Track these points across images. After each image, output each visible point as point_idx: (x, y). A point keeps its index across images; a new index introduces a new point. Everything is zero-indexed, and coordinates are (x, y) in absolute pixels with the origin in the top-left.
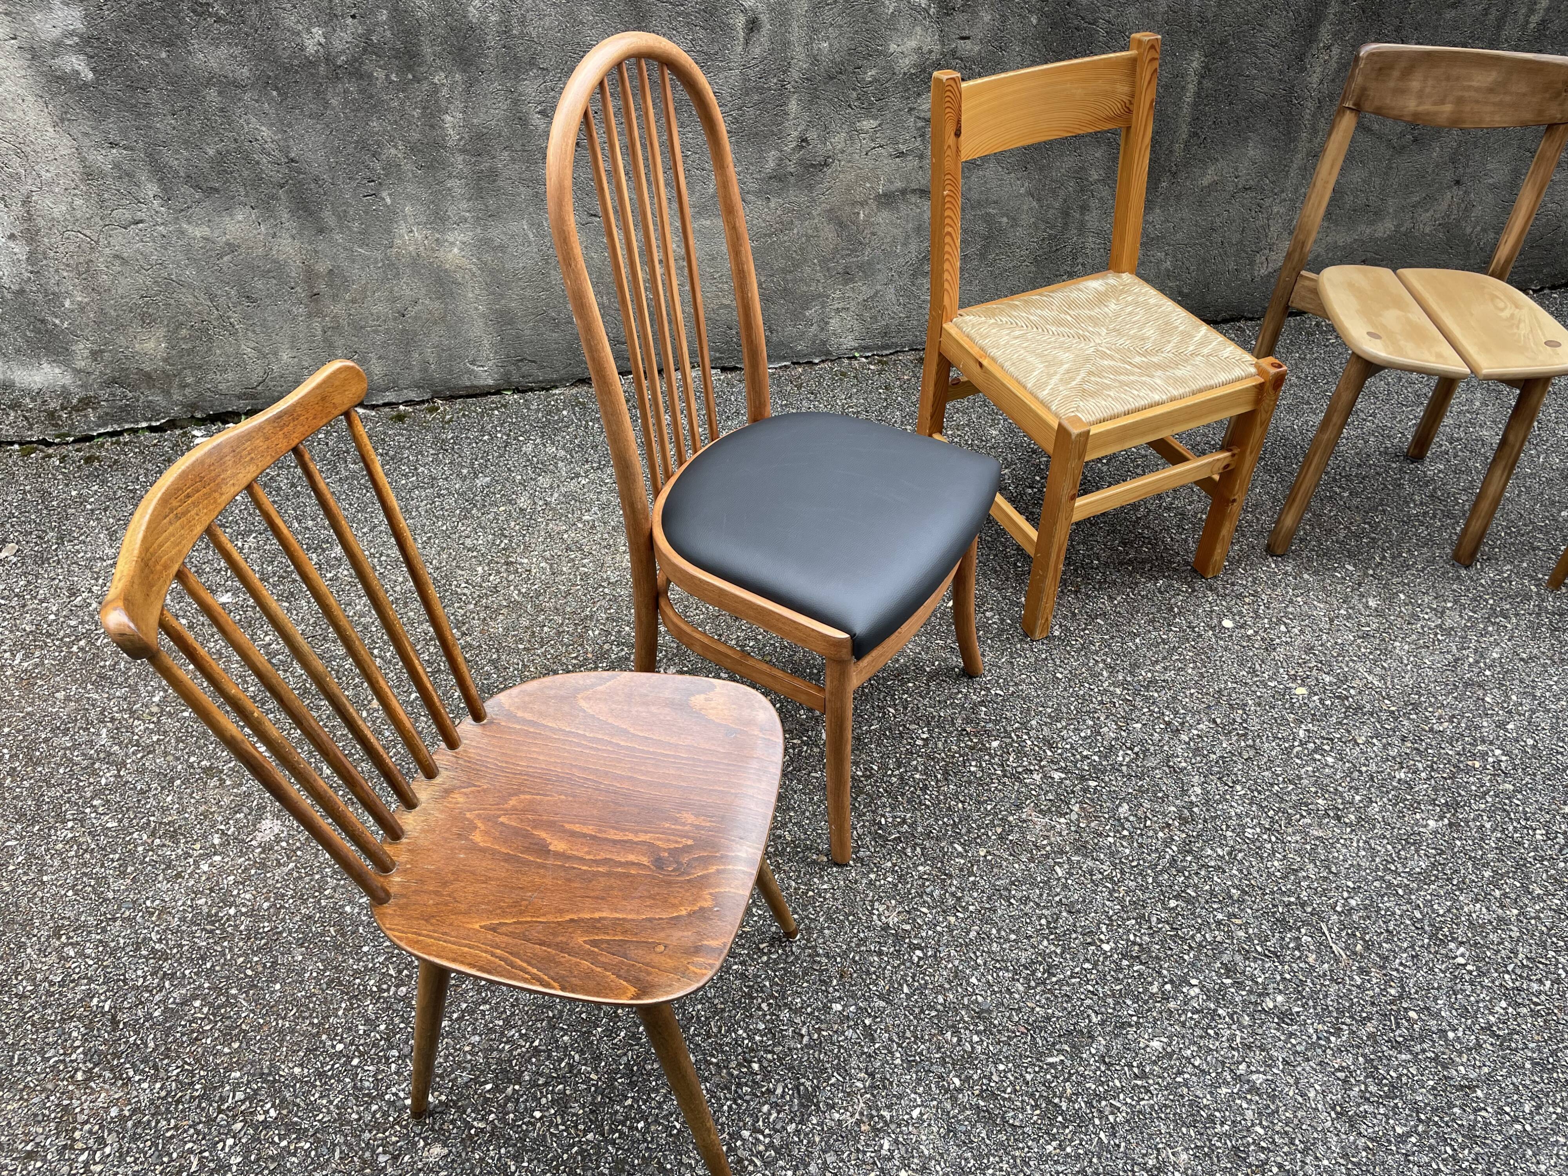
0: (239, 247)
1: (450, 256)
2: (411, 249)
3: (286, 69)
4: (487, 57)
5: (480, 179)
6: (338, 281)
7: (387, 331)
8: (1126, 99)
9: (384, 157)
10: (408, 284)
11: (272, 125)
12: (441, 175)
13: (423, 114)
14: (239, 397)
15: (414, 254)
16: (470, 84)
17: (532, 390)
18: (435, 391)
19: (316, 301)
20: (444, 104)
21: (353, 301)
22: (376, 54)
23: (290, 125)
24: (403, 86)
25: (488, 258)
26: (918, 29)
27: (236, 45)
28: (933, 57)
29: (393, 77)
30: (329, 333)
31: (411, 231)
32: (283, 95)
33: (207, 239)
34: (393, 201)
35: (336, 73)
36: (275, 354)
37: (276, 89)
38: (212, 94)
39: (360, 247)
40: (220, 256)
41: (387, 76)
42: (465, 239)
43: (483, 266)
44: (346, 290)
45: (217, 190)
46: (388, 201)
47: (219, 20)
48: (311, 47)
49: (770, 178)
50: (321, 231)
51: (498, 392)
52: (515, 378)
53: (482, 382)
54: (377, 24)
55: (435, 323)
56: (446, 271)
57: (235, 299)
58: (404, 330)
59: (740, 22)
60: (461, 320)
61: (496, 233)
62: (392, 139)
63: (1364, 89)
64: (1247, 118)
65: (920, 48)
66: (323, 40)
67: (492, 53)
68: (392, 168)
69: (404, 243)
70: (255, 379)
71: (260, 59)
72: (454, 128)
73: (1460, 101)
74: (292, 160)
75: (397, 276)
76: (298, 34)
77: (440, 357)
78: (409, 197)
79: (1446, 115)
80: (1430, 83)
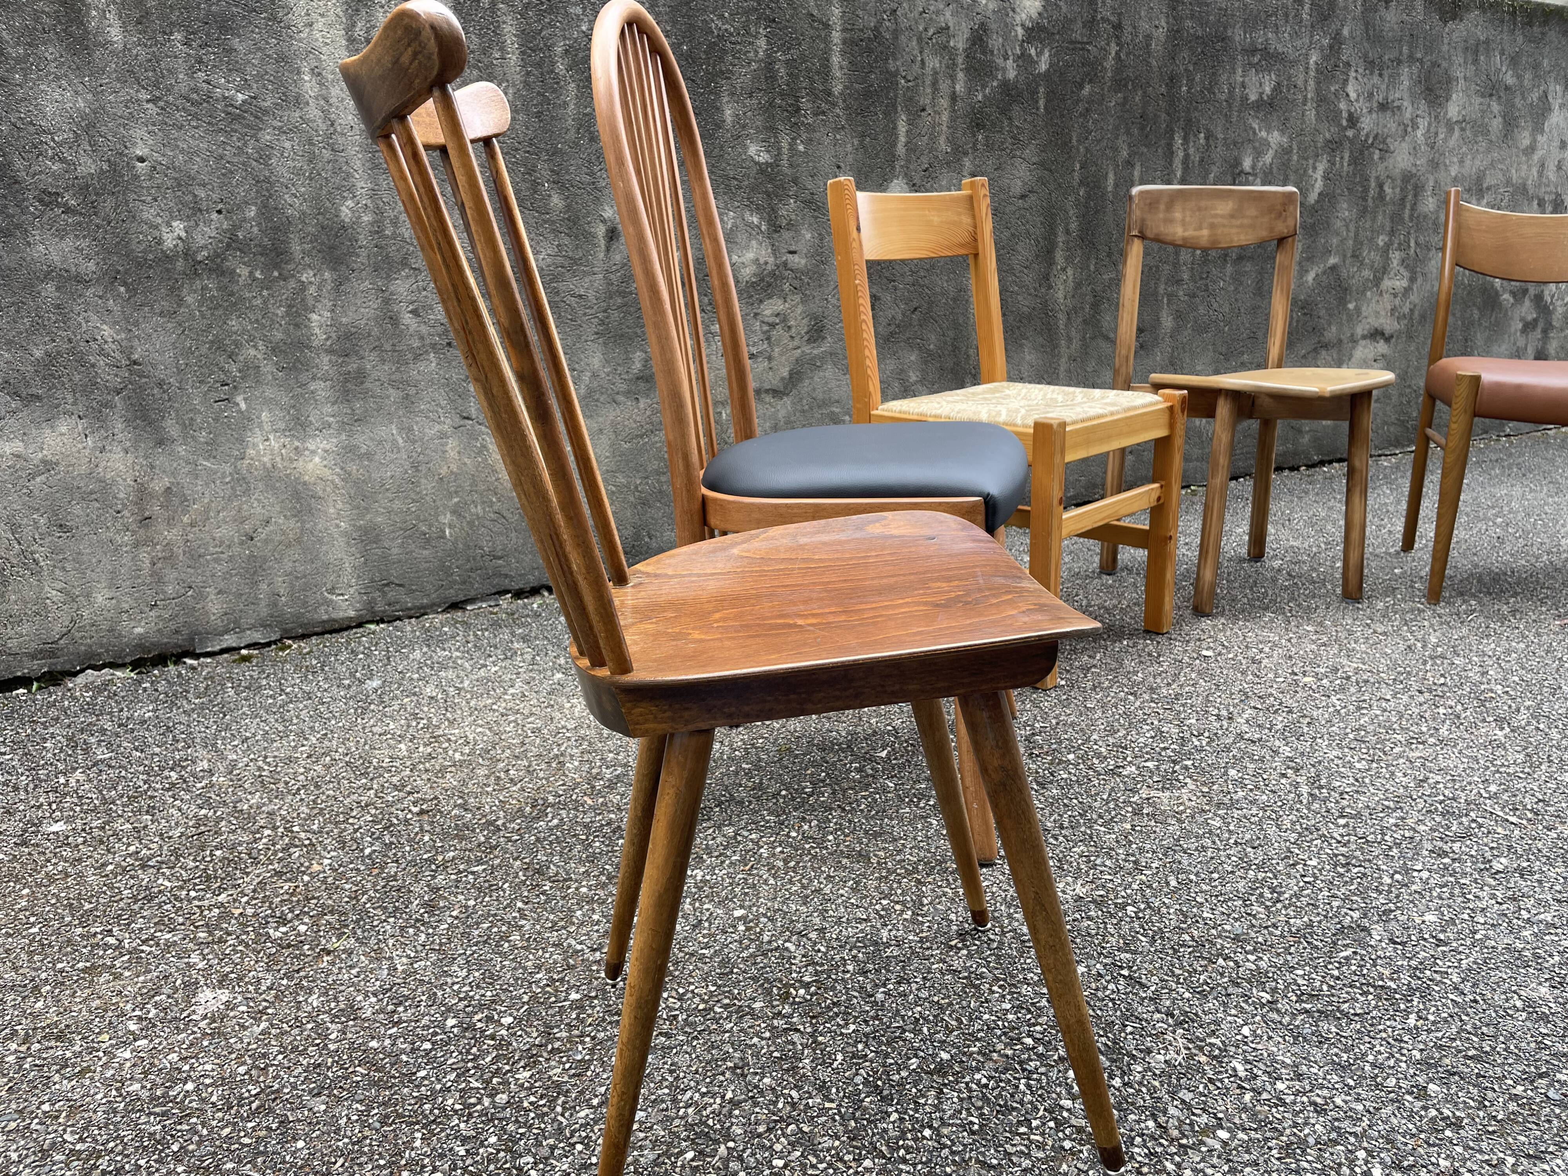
0: (57, 464)
1: (310, 466)
2: (265, 459)
3: (139, 263)
4: (358, 256)
5: (346, 381)
6: (176, 501)
7: (231, 559)
8: (971, 229)
9: (241, 358)
10: (259, 501)
11: (116, 323)
12: (303, 377)
13: (288, 314)
14: (33, 656)
15: (269, 465)
16: (339, 284)
17: (399, 619)
18: (285, 630)
19: (147, 526)
20: (310, 302)
21: (192, 525)
22: (240, 250)
23: (136, 324)
24: (268, 283)
25: (353, 467)
26: (754, 242)
27: (84, 237)
28: (769, 268)
29: (258, 275)
30: (159, 565)
31: (267, 440)
32: (132, 291)
33: (18, 456)
34: (249, 406)
35: (195, 268)
36: (88, 596)
37: (125, 284)
38: (49, 289)
39: (205, 459)
40: (31, 477)
41: (251, 273)
42: (328, 447)
43: (347, 477)
44: (185, 512)
45: (38, 398)
46: (243, 406)
47: (68, 210)
48: (169, 241)
49: (638, 378)
50: (160, 443)
51: (360, 625)
52: (380, 607)
53: (341, 615)
54: (244, 220)
55: (289, 546)
56: (305, 483)
57: (43, 529)
58: (252, 556)
59: (601, 230)
60: (320, 541)
61: (363, 440)
62: (252, 339)
63: (1143, 220)
64: (1018, 328)
65: (757, 260)
66: (183, 234)
67: (363, 252)
68: (250, 370)
69: (258, 452)
70: (57, 629)
71: (110, 253)
72: (320, 327)
73: (1212, 226)
74: (135, 363)
75: (247, 492)
76: (157, 227)
77: (292, 586)
78: (268, 402)
79: (1205, 238)
80: (1188, 213)
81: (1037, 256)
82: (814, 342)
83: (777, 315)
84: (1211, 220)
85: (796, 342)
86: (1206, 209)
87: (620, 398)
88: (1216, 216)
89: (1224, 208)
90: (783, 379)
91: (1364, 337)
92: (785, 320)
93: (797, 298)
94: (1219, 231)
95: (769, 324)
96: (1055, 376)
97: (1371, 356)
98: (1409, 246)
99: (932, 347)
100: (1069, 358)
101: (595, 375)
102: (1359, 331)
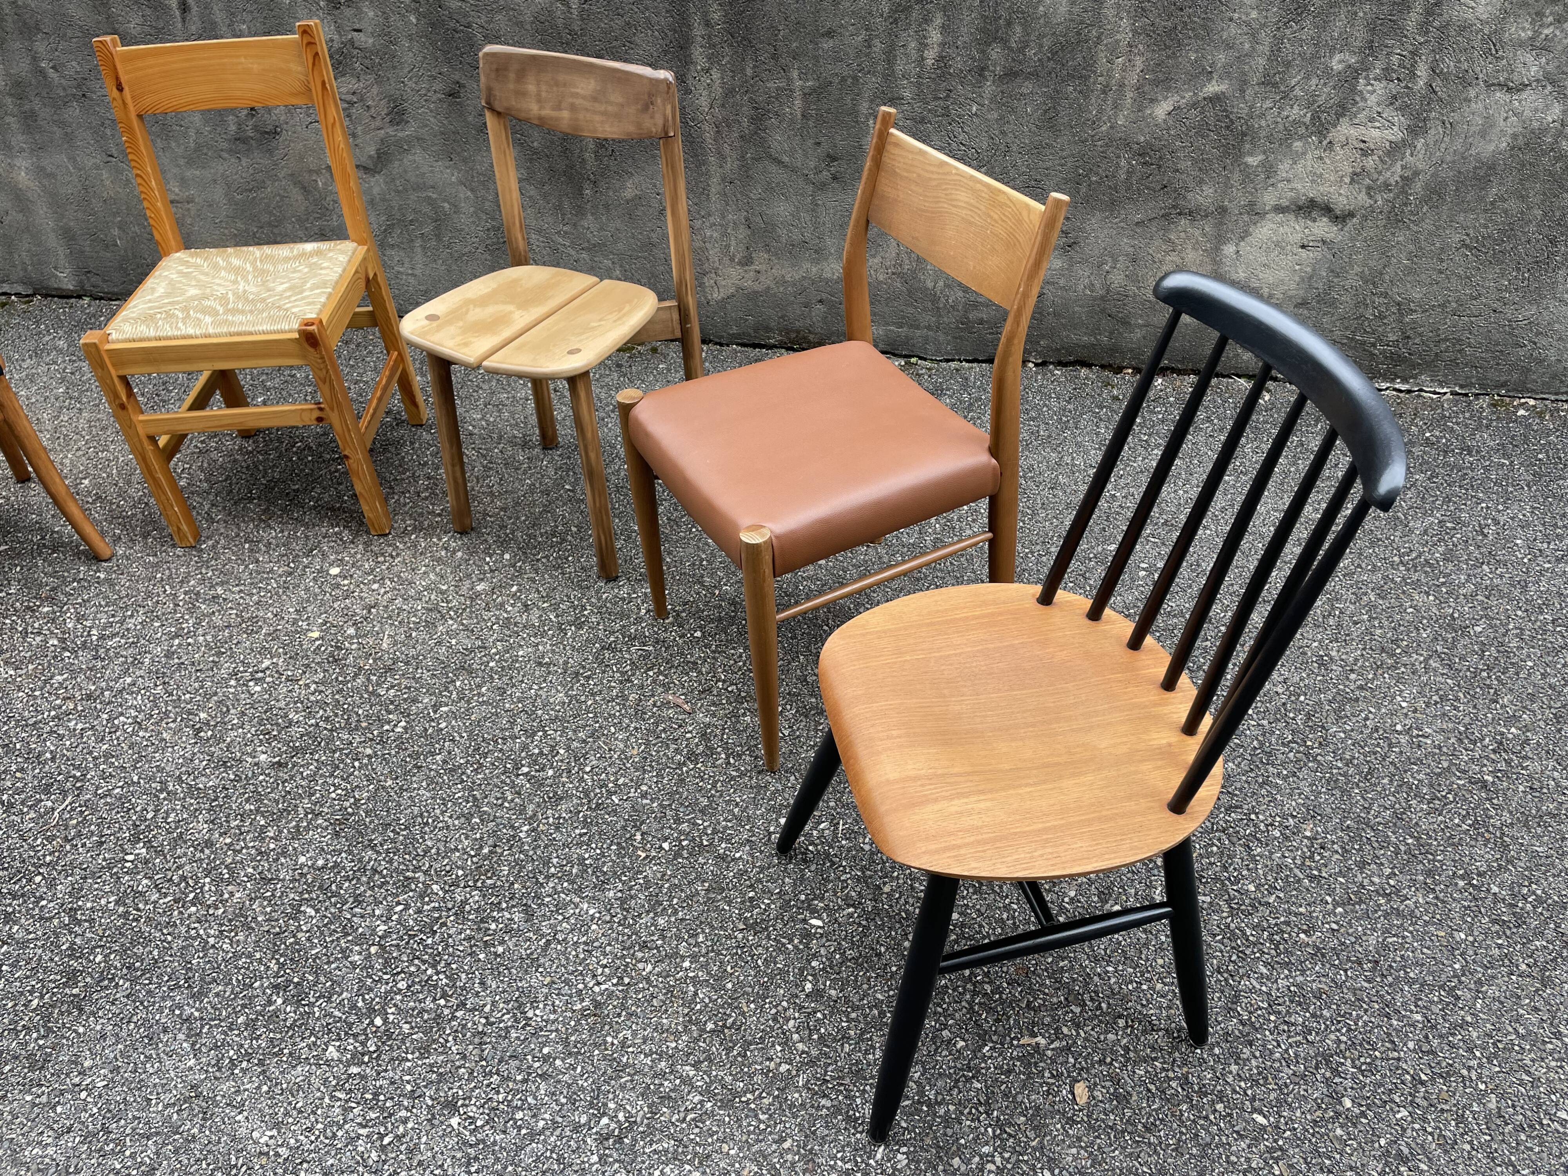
1: (21, 178)
5: (26, 118)
18: (34, 289)
28: (336, 45)
42: (27, 166)
51: (76, 297)
52: (87, 287)
53: (64, 287)
55: (23, 231)
56: (21, 190)
60: (40, 232)
61: (47, 163)
77: (33, 260)
79: (565, 122)
80: (544, 87)
81: (666, 52)
82: (398, 124)
83: (354, 93)
84: (570, 100)
85: (378, 123)
86: (565, 85)
87: (225, 155)
88: (576, 95)
89: (586, 86)
90: (370, 157)
91: (1279, 209)
92: (362, 100)
93: (371, 78)
94: (581, 116)
95: (348, 103)
96: (703, 197)
97: (1297, 237)
98: (1413, 75)
99: (535, 144)
100: (723, 180)
101: (198, 132)
102: (1269, 199)
